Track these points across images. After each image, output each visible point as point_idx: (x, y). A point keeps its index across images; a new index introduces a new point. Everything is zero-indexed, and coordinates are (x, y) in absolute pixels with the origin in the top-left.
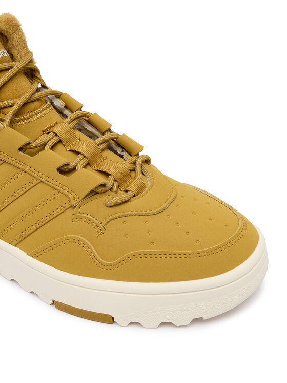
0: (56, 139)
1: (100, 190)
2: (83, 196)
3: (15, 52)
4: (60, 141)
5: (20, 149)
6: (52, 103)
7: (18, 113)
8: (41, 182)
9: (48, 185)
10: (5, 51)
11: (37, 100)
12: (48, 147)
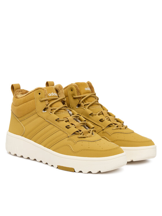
0: (67, 120)
1: (77, 133)
2: (72, 134)
3: (60, 96)
4: (68, 121)
5: (56, 120)
6: (68, 112)
7: (57, 111)
8: (60, 130)
9: (62, 131)
10: (57, 94)
11: (64, 109)
12: (64, 121)
